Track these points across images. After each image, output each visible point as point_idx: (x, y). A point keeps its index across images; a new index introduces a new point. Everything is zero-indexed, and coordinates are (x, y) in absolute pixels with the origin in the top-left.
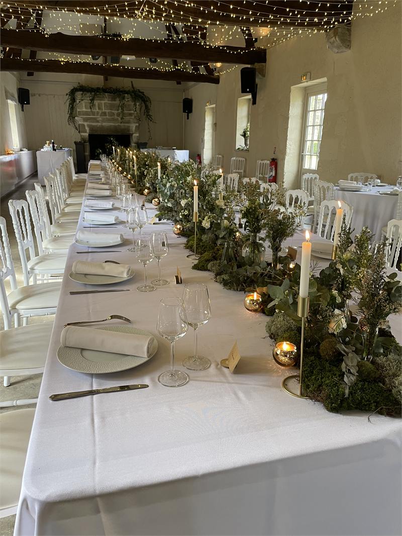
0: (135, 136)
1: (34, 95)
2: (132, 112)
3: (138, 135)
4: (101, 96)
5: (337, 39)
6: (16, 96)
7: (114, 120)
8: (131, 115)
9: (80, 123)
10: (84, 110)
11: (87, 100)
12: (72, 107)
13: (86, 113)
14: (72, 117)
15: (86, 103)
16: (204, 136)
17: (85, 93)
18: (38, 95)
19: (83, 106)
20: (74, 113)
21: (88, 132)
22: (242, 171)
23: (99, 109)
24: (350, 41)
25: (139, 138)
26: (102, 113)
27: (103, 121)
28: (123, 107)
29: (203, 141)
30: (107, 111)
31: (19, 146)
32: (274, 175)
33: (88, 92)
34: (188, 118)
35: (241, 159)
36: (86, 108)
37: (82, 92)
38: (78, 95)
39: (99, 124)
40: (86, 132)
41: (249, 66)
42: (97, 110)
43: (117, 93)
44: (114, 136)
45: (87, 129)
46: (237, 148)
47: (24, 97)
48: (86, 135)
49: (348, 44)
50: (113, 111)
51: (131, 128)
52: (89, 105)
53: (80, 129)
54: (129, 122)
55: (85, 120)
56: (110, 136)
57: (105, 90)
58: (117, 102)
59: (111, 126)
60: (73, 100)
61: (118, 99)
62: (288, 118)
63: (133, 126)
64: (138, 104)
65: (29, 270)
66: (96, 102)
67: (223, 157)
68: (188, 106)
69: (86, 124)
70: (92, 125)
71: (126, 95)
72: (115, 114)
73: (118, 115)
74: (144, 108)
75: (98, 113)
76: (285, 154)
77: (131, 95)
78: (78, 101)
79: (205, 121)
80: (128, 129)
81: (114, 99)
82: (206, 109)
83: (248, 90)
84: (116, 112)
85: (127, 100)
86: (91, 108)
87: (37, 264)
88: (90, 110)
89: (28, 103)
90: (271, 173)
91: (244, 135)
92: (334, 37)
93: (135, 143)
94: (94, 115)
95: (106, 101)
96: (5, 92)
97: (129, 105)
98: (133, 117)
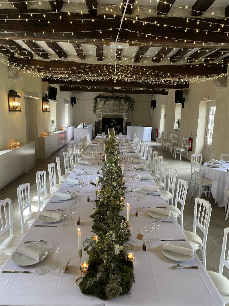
0: (125, 119)
1: (79, 99)
2: (124, 107)
3: (126, 119)
4: (110, 100)
5: (218, 82)
6: (70, 101)
7: (115, 111)
8: (123, 109)
9: (99, 113)
10: (101, 107)
11: (102, 102)
12: (95, 105)
13: (102, 108)
14: (95, 110)
15: (102, 103)
16: (160, 120)
17: (102, 98)
18: (80, 99)
19: (100, 105)
20: (96, 107)
21: (102, 117)
22: (176, 142)
23: (108, 106)
24: (226, 83)
25: (127, 120)
26: (109, 108)
27: (110, 112)
28: (120, 105)
29: (160, 123)
30: (112, 107)
31: (68, 124)
32: (190, 146)
33: (103, 98)
34: (154, 110)
35: (176, 135)
36: (102, 106)
37: (100, 98)
38: (99, 100)
39: (108, 113)
40: (101, 117)
41: (180, 89)
42: (107, 107)
43: (118, 98)
44: (114, 119)
45: (102, 116)
46: (175, 129)
47: (73, 101)
48: (101, 119)
49: (225, 85)
50: (115, 107)
51: (123, 115)
52: (103, 105)
53: (98, 116)
54: (122, 112)
55: (101, 111)
56: (113, 119)
57: (111, 97)
58: (117, 103)
59: (113, 114)
60: (96, 102)
61: (118, 101)
62: (198, 118)
63: (124, 114)
64: (127, 103)
65: (41, 202)
66: (107, 103)
67: (168, 132)
68: (153, 104)
69: (101, 113)
70: (104, 114)
71: (122, 99)
72: (116, 108)
73: (117, 109)
74: (130, 105)
75: (107, 108)
76: (196, 136)
77: (124, 99)
78: (98, 103)
79: (161, 112)
80: (122, 116)
81: (116, 101)
82: (162, 107)
83: (179, 101)
84: (116, 107)
85: (122, 102)
86: (104, 106)
87: (45, 200)
88: (103, 107)
89: (75, 104)
90: (189, 145)
91: (178, 123)
92: (217, 82)
93: (125, 123)
94: (105, 109)
95: (112, 102)
96: (64, 100)
97: (123, 104)
98: (124, 110)
